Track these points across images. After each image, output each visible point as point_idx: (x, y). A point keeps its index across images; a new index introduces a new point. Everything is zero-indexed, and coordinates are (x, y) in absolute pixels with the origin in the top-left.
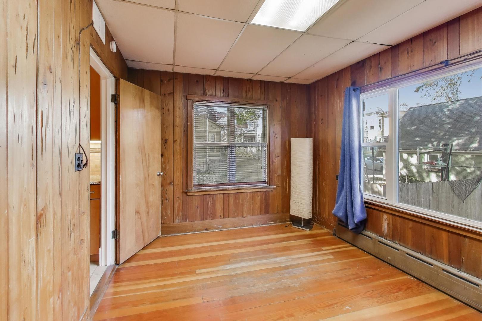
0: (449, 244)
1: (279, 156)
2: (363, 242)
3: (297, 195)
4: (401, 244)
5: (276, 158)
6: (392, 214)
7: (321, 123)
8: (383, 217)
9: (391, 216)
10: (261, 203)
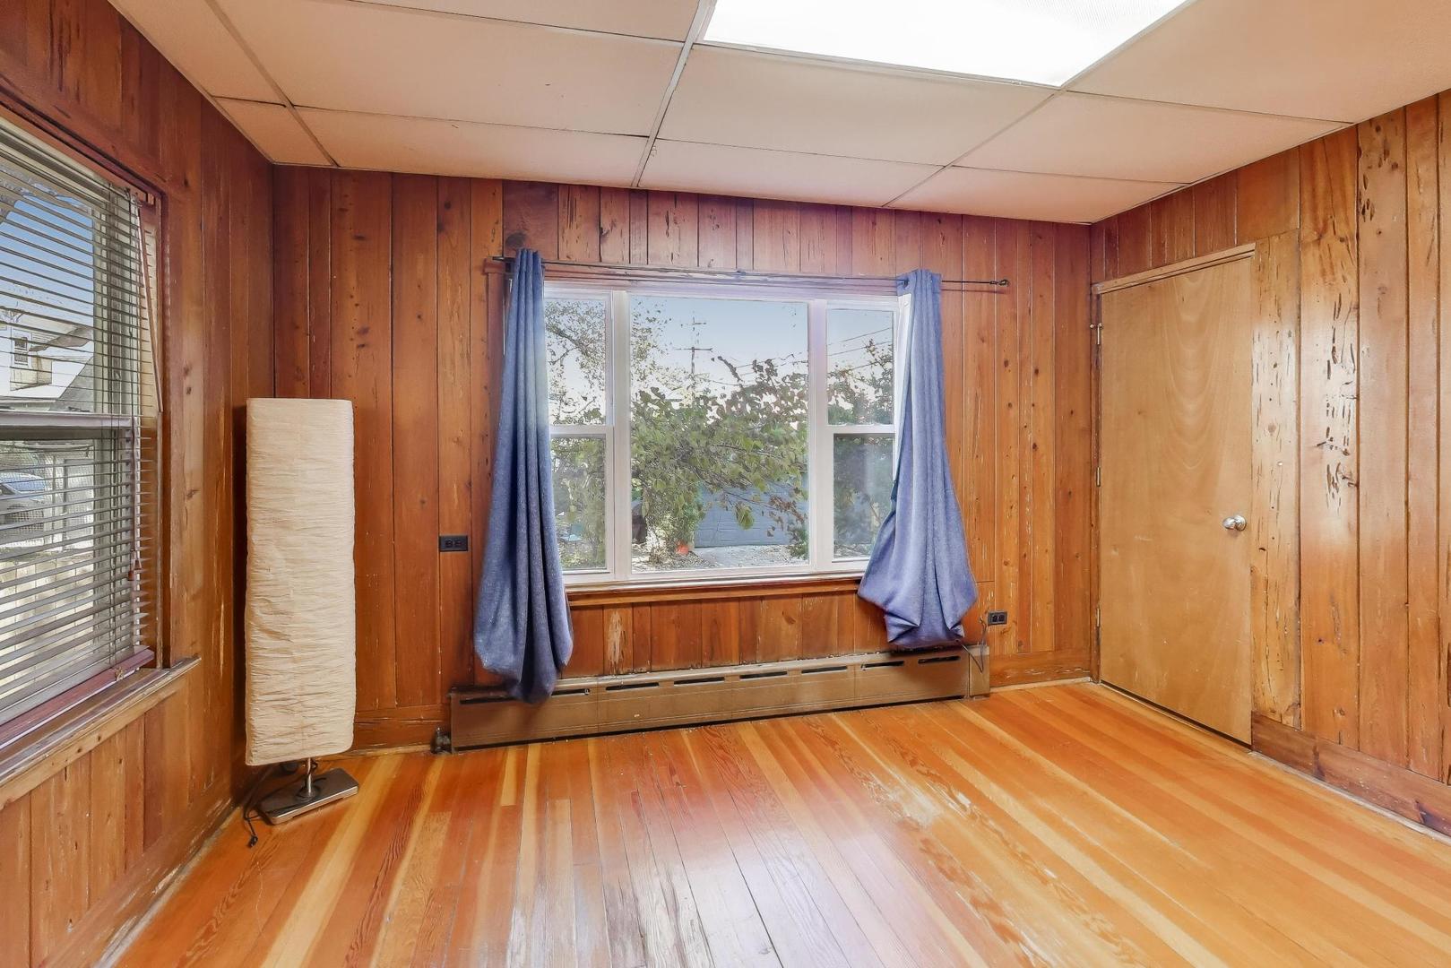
0: (740, 623)
1: (195, 491)
2: (555, 716)
3: (294, 661)
4: (654, 667)
5: (188, 503)
6: (633, 605)
7: (355, 344)
8: (609, 620)
9: (630, 610)
10: (131, 790)
